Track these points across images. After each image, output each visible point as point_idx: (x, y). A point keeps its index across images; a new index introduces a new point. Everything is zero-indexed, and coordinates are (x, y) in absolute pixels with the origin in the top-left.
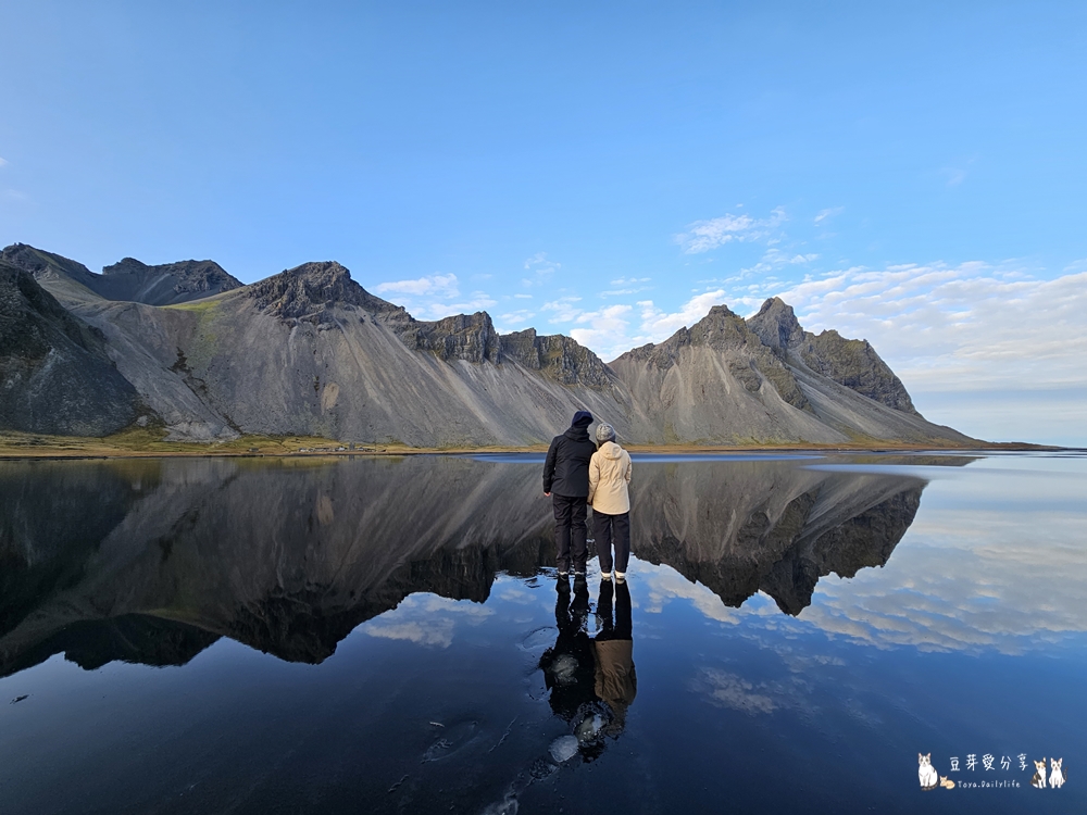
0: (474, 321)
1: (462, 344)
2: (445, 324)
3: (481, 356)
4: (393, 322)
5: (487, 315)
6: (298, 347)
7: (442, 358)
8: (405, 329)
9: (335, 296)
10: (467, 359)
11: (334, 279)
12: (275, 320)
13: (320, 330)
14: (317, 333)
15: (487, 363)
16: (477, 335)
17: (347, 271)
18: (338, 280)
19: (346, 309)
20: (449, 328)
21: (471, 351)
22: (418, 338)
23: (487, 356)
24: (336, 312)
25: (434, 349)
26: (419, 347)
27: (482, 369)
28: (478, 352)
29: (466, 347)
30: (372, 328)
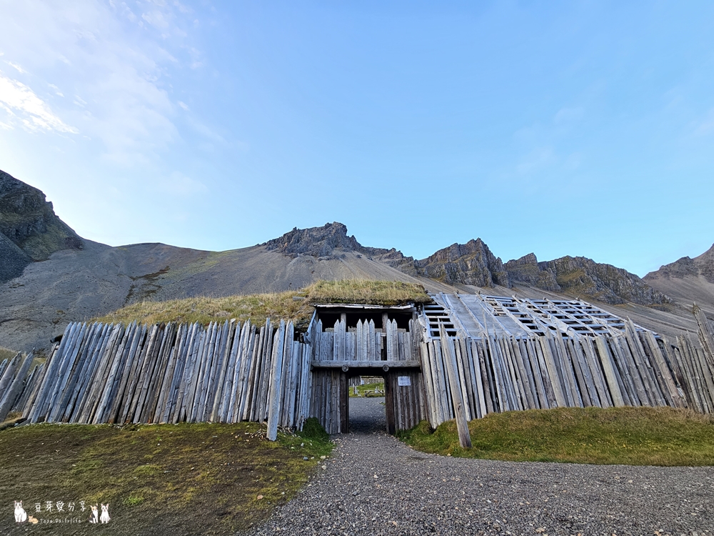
0: (470, 249)
1: (463, 271)
2: (439, 257)
3: (489, 279)
4: (387, 260)
5: (483, 243)
6: (296, 269)
7: (447, 282)
8: (400, 263)
9: (335, 244)
10: (473, 284)
11: (334, 231)
12: (281, 254)
13: (320, 260)
14: (317, 261)
15: (498, 287)
16: (478, 260)
17: (344, 226)
18: (337, 231)
19: (344, 251)
20: (444, 258)
21: (476, 275)
22: (416, 267)
23: (496, 280)
24: (336, 252)
25: (434, 277)
26: (419, 274)
27: (497, 291)
28: (485, 276)
29: (468, 273)
30: (369, 261)
